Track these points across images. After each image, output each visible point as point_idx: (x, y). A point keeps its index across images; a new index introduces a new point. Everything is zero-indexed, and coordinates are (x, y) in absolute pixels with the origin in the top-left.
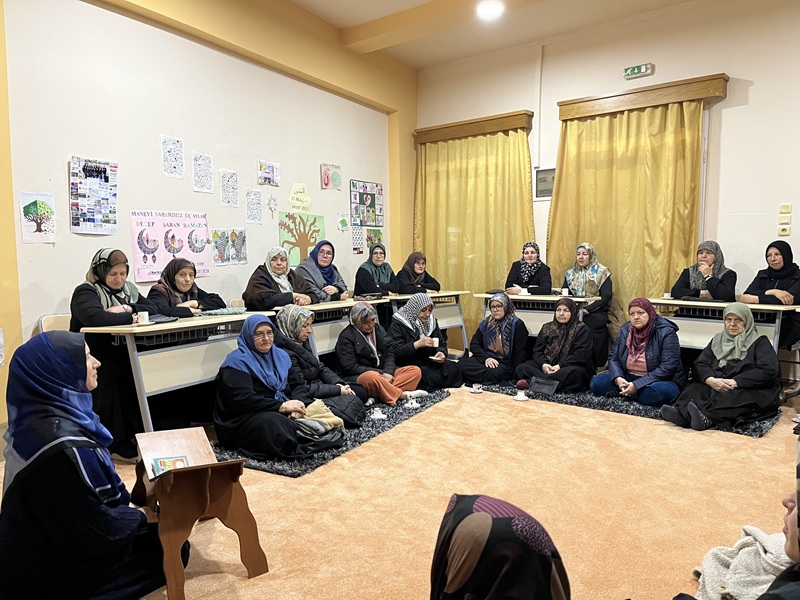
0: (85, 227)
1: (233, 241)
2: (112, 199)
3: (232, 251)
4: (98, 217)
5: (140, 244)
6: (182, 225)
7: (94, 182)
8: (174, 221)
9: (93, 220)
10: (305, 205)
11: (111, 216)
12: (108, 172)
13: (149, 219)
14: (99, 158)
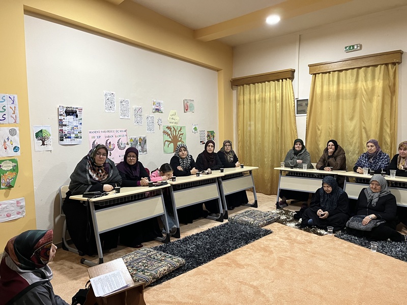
0: (66, 141)
1: (140, 143)
2: (79, 126)
3: (140, 148)
4: (73, 136)
6: (114, 137)
7: (71, 118)
8: (110, 134)
9: (70, 138)
10: (176, 121)
11: (79, 135)
12: (78, 112)
13: (98, 134)
14: (73, 105)
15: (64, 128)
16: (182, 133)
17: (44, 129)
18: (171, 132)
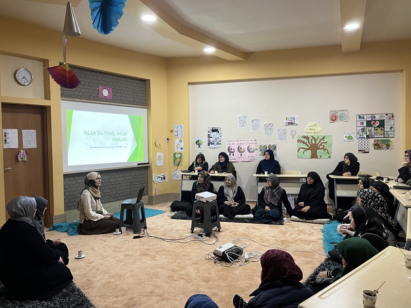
0: (211, 146)
2: (220, 138)
4: (216, 143)
5: (229, 150)
6: (245, 144)
7: (215, 133)
8: (242, 142)
9: (214, 144)
10: (316, 131)
11: (219, 142)
12: (219, 130)
13: (233, 142)
14: (216, 126)
15: (210, 139)
16: (324, 141)
17: (200, 139)
18: (309, 141)
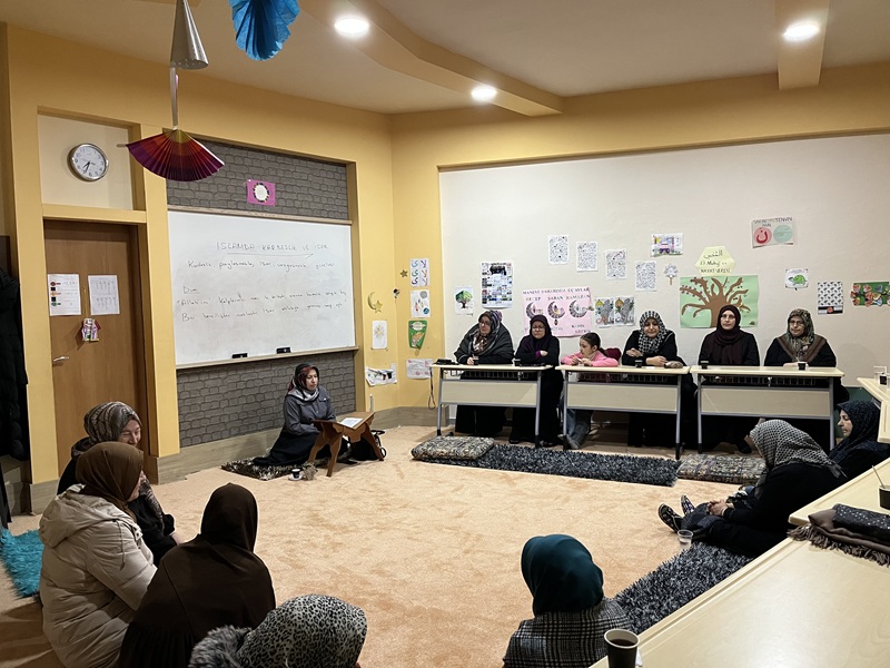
0: (490, 304)
1: (619, 308)
3: (617, 316)
4: (499, 297)
5: (528, 313)
6: (564, 298)
7: (498, 276)
8: (558, 295)
9: (495, 300)
11: (508, 296)
12: (506, 269)
13: (537, 295)
14: (500, 261)
15: (488, 288)
16: (741, 289)
17: (465, 290)
18: (705, 289)
